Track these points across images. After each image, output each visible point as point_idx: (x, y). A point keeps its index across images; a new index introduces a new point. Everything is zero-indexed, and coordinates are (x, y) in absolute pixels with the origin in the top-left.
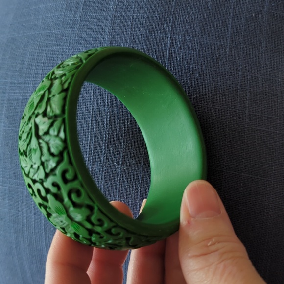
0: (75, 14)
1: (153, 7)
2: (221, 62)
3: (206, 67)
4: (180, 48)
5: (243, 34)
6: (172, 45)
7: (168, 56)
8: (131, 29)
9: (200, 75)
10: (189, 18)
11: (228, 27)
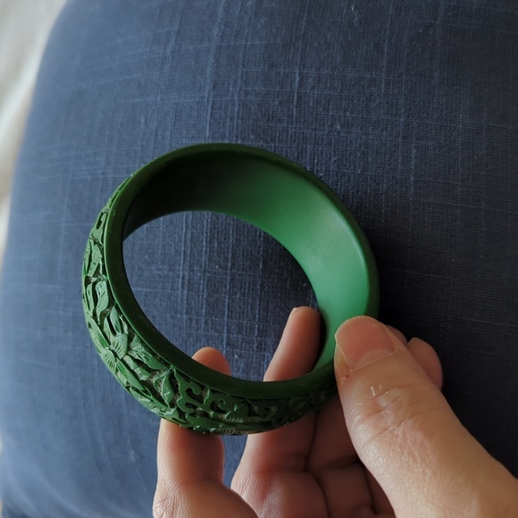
0: (165, 48)
1: (274, 31)
2: (373, 105)
3: (352, 113)
4: (313, 88)
5: (405, 61)
6: (301, 83)
7: (295, 101)
8: (243, 65)
9: (342, 126)
10: (326, 42)
11: (383, 52)
